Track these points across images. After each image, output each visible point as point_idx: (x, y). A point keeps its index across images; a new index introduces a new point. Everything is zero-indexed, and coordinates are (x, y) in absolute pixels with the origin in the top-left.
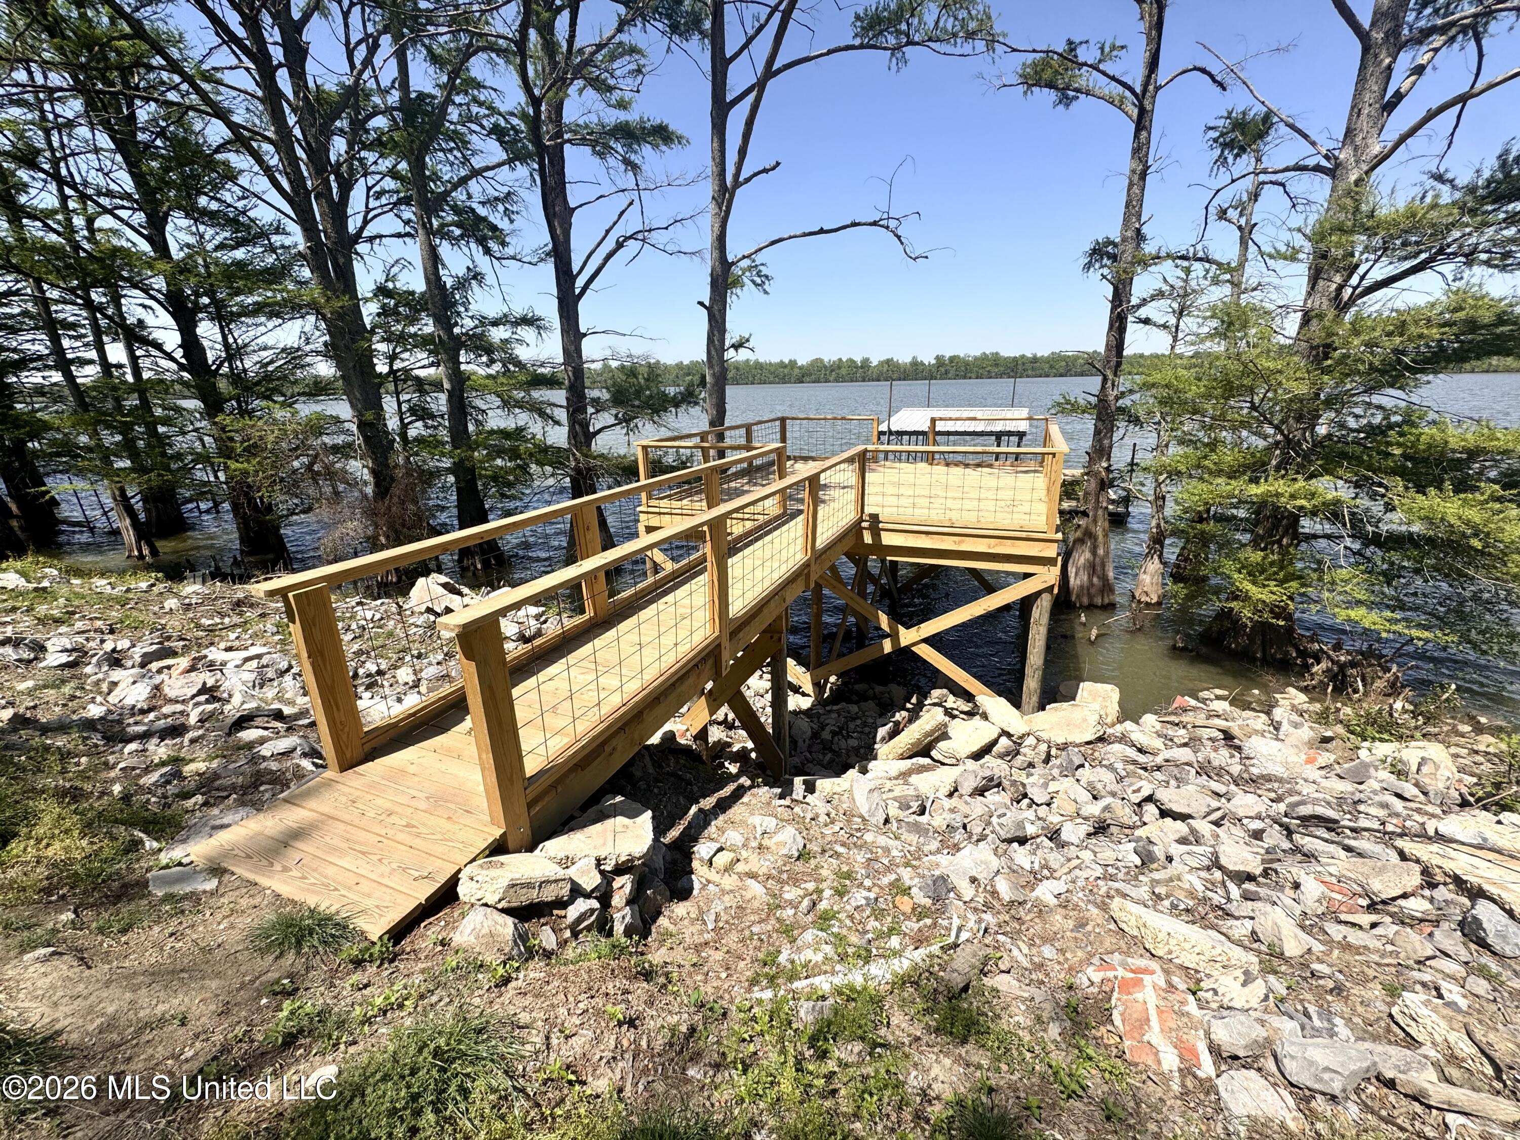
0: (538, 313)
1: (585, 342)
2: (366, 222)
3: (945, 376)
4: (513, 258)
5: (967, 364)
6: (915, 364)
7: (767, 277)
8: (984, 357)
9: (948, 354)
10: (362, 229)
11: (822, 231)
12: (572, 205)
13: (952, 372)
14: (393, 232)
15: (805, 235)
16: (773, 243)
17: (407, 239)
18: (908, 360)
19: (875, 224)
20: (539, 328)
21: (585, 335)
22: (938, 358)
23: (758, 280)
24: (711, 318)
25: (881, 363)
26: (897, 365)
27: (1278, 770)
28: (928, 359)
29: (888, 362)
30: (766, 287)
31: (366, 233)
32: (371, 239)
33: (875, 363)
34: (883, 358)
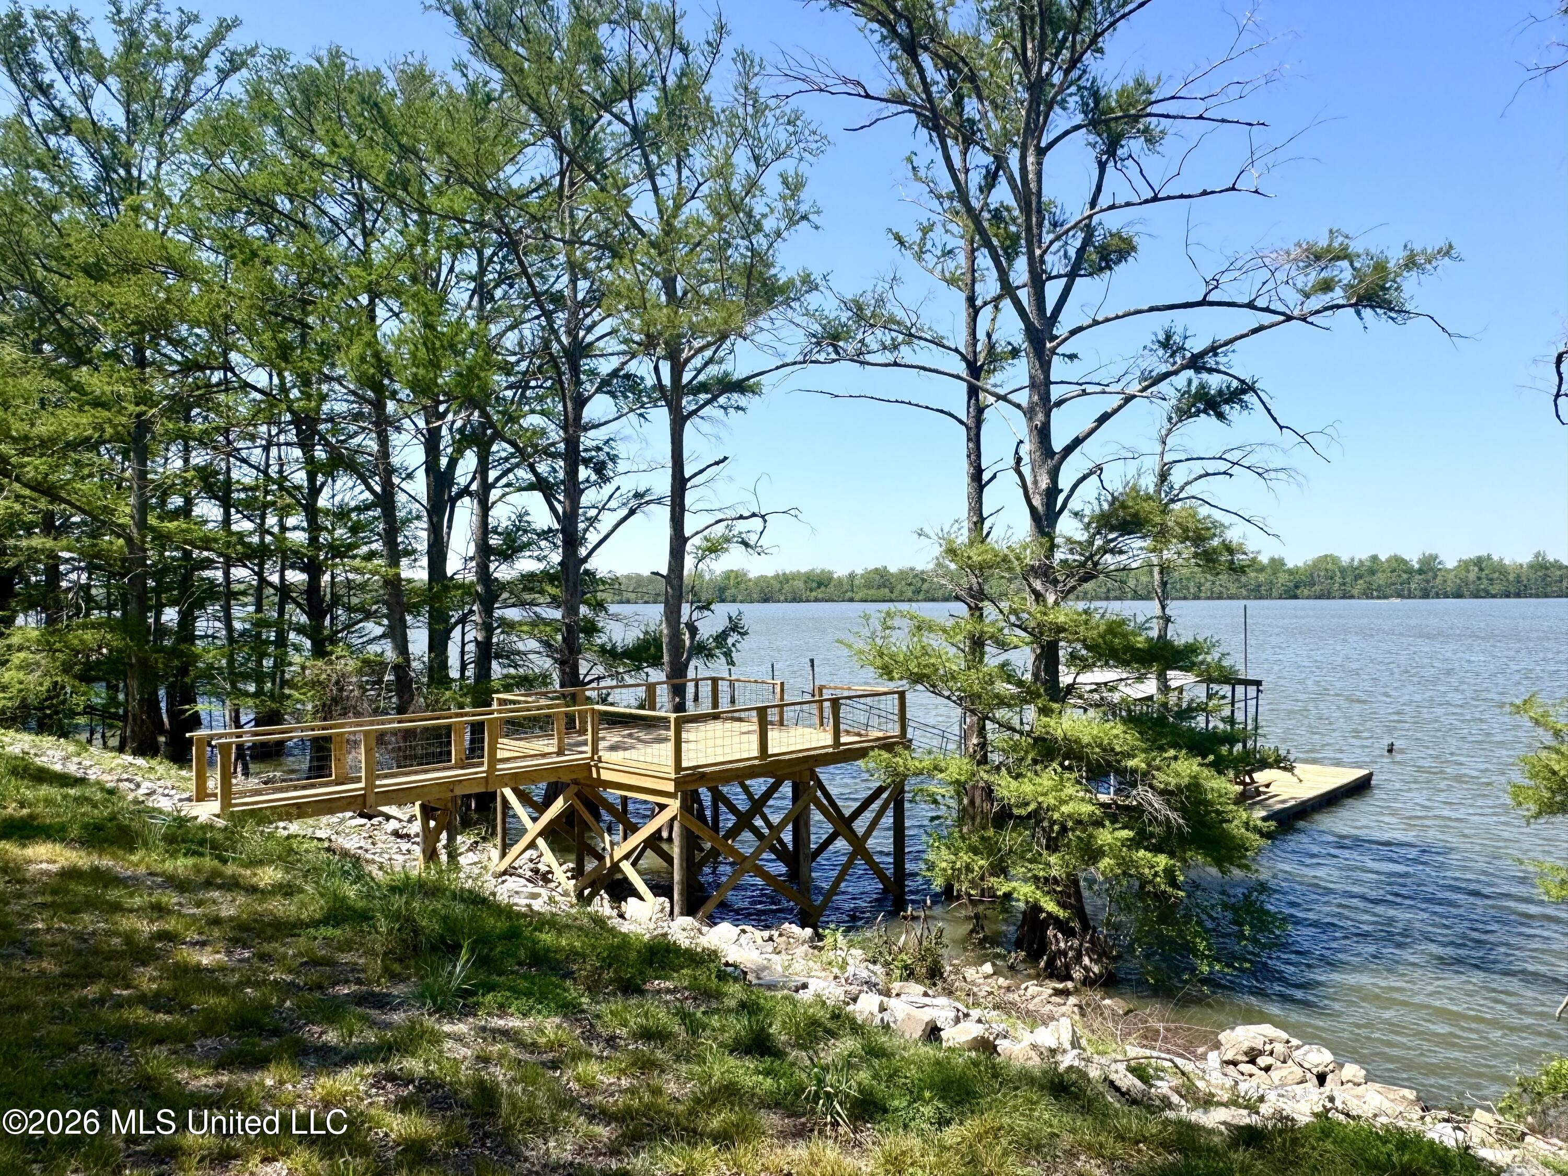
33: (1450, 563)
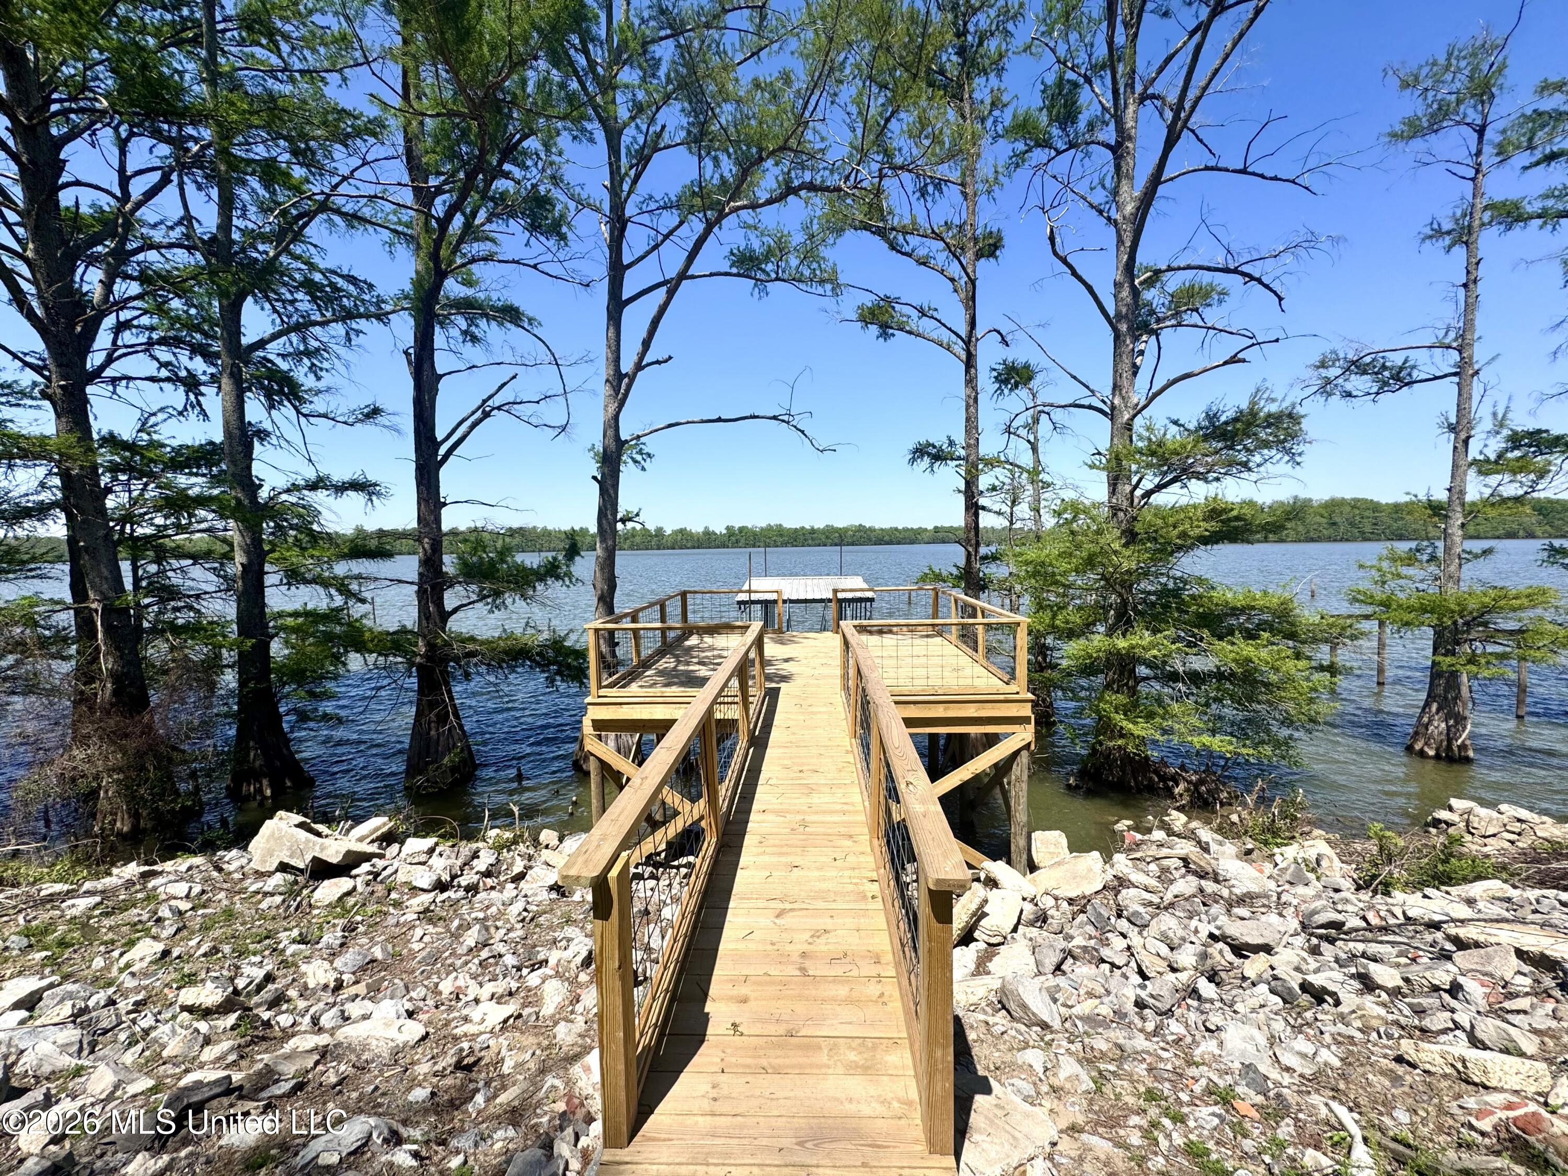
0: (372, 478)
1: (444, 511)
2: (110, 360)
3: (736, 544)
4: (325, 416)
5: (755, 534)
6: (708, 533)
7: (649, 455)
8: (769, 528)
9: (737, 525)
10: (103, 367)
11: (719, 420)
12: (440, 371)
13: (743, 541)
14: (148, 375)
15: (703, 422)
16: (670, 426)
17: (165, 385)
18: (700, 530)
19: (775, 418)
20: (370, 494)
21: (445, 504)
22: (728, 528)
23: (639, 458)
24: (603, 492)
25: (676, 533)
26: (690, 534)
27: (1254, 888)
28: (719, 528)
29: (682, 531)
30: (646, 465)
31: (108, 373)
32: (114, 381)
34: (677, 527)
